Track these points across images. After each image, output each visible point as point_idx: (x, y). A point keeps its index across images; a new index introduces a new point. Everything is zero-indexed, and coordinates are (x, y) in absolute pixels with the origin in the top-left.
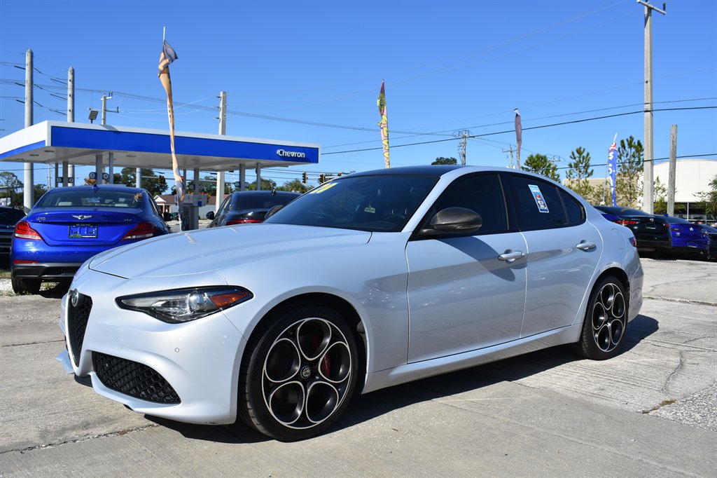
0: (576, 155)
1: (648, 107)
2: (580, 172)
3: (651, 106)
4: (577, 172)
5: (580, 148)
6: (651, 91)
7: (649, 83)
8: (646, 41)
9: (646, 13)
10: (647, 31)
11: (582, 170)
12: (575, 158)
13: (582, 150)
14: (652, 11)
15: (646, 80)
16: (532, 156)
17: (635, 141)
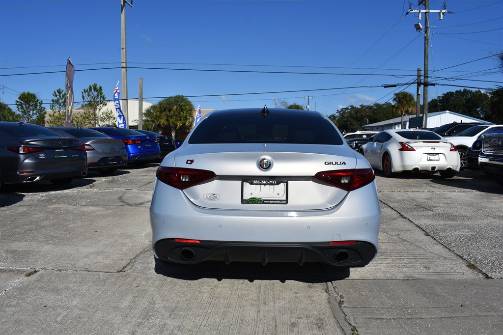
0: (57, 94)
1: (124, 65)
2: (61, 105)
3: (126, 65)
4: (58, 105)
5: (60, 89)
6: (126, 55)
7: (124, 50)
8: (122, 22)
9: (122, 3)
10: (123, 16)
11: (62, 104)
12: (56, 96)
13: (61, 91)
14: (126, 3)
15: (122, 47)
16: (24, 93)
17: (98, 87)
